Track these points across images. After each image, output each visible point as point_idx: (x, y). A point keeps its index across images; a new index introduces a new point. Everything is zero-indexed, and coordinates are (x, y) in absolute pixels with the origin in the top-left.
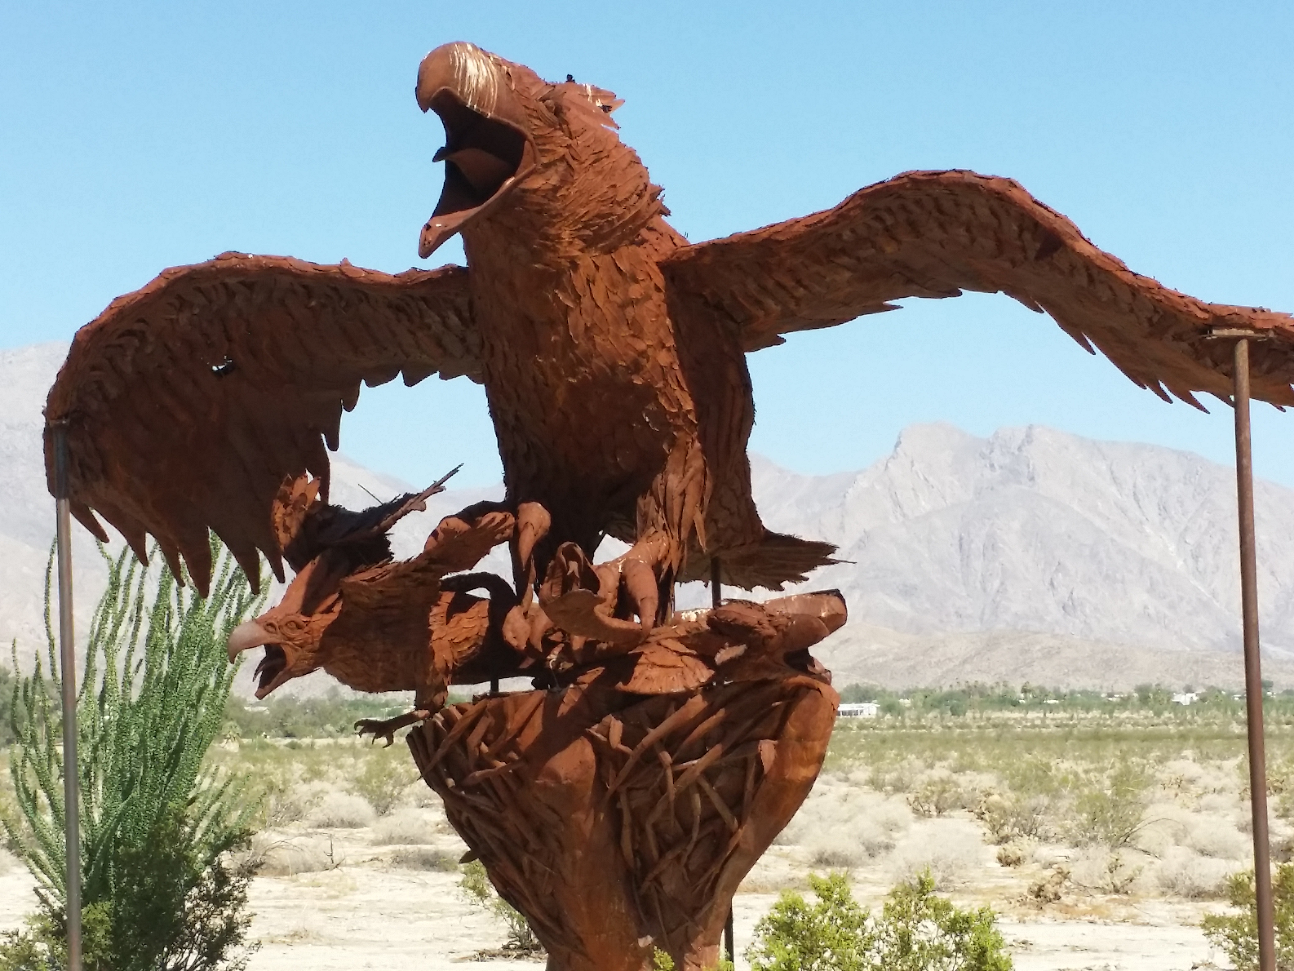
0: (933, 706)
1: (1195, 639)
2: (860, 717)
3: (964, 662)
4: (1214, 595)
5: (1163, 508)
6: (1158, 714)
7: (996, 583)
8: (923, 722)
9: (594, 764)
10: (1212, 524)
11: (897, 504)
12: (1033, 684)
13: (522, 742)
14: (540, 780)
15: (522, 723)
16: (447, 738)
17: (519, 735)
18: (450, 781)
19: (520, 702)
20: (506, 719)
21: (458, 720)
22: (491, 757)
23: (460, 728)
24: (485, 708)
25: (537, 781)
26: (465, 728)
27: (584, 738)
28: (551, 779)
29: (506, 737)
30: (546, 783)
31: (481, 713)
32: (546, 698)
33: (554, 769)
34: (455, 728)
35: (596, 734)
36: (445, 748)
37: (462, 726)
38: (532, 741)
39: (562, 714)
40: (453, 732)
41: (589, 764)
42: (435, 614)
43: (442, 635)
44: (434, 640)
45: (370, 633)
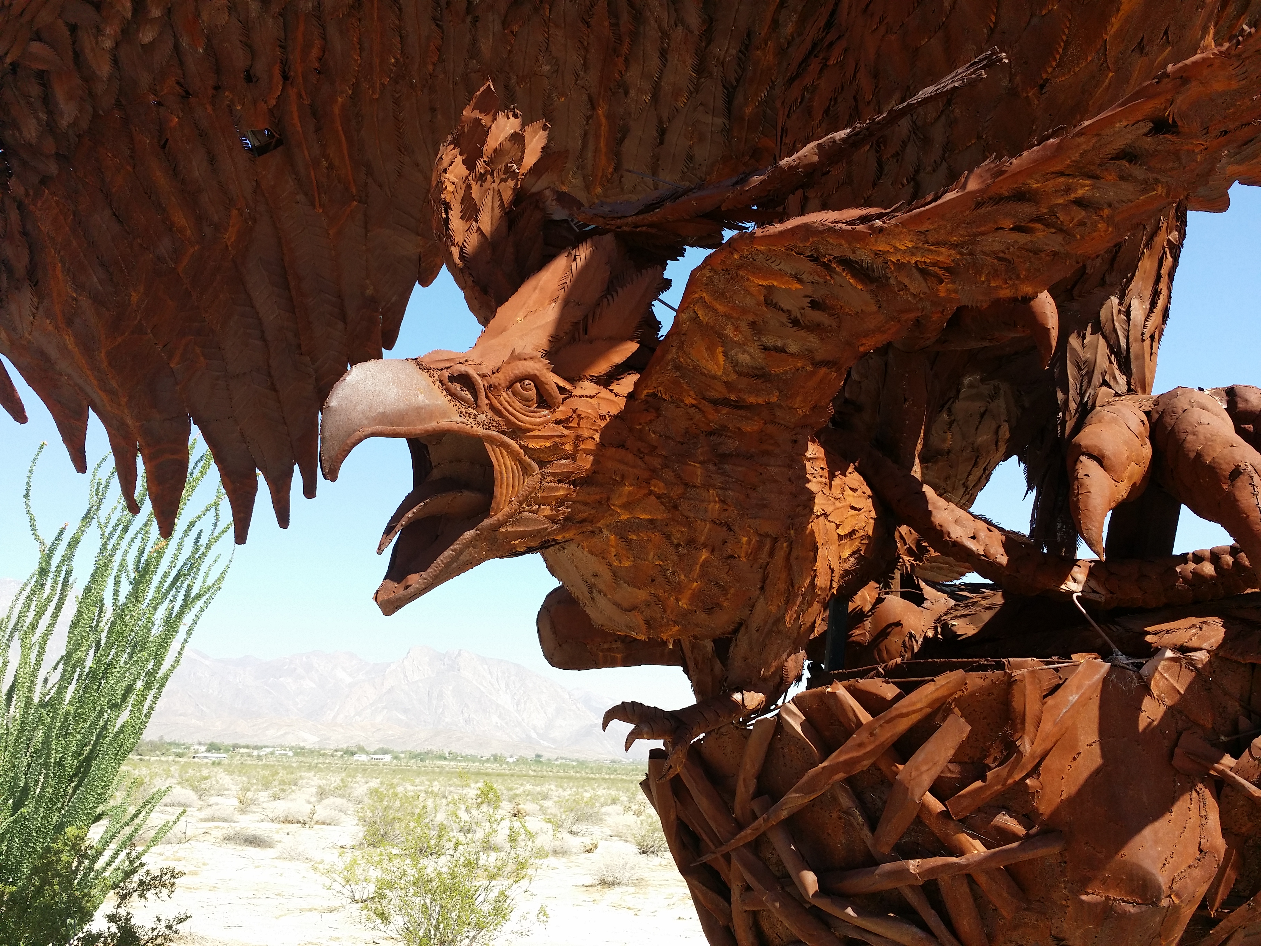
0: (413, 758)
1: (514, 737)
2: (383, 760)
3: (425, 741)
4: (523, 720)
5: (507, 685)
6: (501, 766)
7: (441, 710)
8: (409, 764)
10: (524, 692)
11: (406, 676)
12: (453, 751)
13: (1041, 789)
14: (1093, 894)
15: (1054, 740)
16: (823, 768)
17: (1034, 772)
18: (810, 879)
19: (1047, 685)
20: (1019, 726)
21: (864, 722)
22: (952, 825)
23: (877, 743)
24: (951, 695)
25: (1084, 897)
26: (890, 745)
27: (1204, 789)
28: (1127, 894)
29: (1010, 774)
30: (1111, 902)
31: (939, 709)
32: (1105, 681)
33: (1140, 867)
34: (858, 741)
35: (1238, 778)
36: (814, 791)
37: (882, 739)
38: (1074, 789)
39: (1150, 724)
40: (846, 753)
41: (1219, 856)
42: (811, 458)
43: (829, 510)
44: (818, 517)
45: (695, 466)
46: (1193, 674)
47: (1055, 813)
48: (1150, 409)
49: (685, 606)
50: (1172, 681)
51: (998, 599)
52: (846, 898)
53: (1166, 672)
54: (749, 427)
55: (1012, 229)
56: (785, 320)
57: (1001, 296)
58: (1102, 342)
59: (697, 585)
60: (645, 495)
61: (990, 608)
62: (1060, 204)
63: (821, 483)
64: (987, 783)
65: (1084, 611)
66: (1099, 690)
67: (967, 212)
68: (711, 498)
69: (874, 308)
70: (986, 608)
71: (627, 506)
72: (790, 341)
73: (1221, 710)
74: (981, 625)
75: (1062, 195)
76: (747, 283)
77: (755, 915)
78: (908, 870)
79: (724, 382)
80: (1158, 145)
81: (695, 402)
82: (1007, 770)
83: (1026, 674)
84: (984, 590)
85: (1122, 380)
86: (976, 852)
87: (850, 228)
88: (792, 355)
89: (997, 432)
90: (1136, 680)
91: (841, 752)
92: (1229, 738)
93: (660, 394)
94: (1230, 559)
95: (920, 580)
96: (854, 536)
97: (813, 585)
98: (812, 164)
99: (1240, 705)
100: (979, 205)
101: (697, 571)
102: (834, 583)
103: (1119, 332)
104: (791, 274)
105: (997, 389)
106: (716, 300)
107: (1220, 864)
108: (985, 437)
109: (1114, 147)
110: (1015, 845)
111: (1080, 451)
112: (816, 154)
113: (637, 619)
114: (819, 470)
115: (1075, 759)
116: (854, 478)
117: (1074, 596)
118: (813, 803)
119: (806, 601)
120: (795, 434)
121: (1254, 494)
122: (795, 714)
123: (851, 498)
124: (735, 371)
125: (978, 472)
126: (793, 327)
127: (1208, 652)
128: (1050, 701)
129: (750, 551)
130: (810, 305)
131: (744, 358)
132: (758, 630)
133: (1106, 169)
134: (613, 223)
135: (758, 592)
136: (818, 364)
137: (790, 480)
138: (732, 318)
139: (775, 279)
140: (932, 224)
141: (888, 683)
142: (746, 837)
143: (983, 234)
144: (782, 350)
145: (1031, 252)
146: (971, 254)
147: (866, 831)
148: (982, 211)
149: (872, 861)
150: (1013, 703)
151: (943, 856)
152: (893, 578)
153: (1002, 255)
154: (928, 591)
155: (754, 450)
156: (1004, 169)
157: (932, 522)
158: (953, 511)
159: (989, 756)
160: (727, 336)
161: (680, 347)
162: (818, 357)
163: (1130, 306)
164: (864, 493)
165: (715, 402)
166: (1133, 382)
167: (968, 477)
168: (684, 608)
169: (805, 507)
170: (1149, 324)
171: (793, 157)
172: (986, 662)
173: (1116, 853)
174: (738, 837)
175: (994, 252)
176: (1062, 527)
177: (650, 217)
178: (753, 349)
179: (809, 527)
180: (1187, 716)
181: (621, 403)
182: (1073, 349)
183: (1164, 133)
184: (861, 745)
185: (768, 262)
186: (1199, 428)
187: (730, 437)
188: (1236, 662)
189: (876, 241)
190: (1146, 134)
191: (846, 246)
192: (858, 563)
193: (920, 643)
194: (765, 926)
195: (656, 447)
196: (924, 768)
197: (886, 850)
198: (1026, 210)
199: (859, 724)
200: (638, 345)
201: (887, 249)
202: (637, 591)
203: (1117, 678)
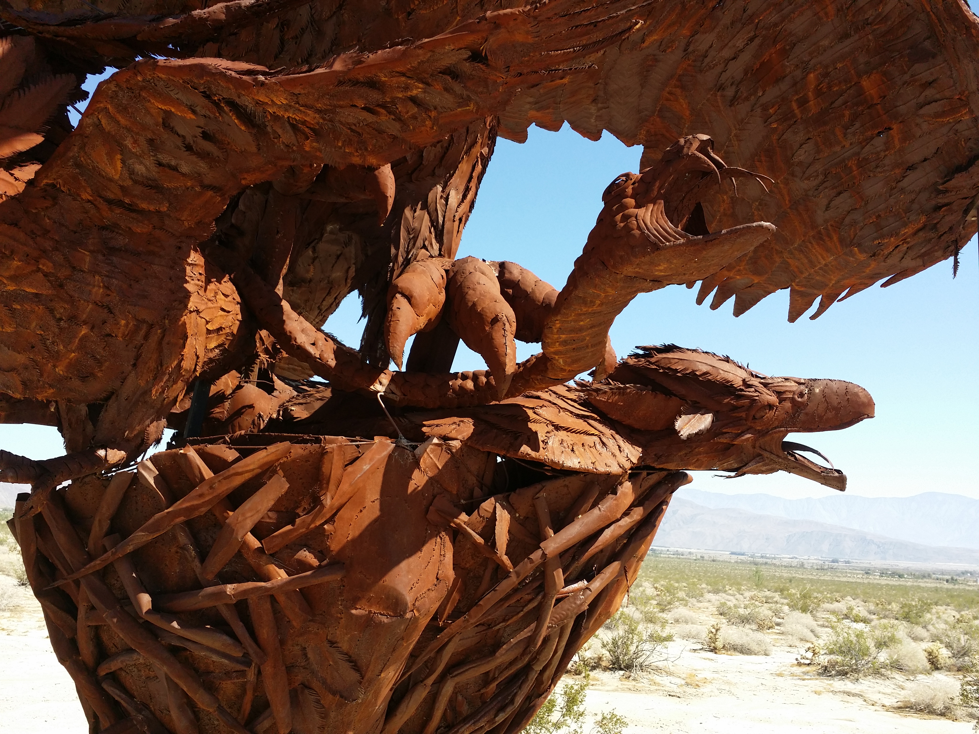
13: (335, 532)
14: (360, 609)
15: (349, 496)
16: (168, 513)
17: (331, 520)
18: (146, 600)
19: (349, 457)
20: (325, 485)
21: (207, 478)
22: (264, 557)
23: (215, 494)
24: (278, 460)
25: (354, 611)
26: (224, 496)
27: (445, 536)
28: (384, 609)
29: (313, 521)
30: (372, 615)
31: (267, 470)
32: (390, 456)
33: (395, 590)
34: (200, 492)
35: (468, 529)
36: (158, 530)
37: (219, 491)
38: (357, 533)
39: (416, 489)
40: (189, 501)
41: (449, 582)
42: (192, 264)
43: (201, 308)
44: (191, 312)
45: (84, 253)
46: (449, 456)
47: (342, 550)
48: (449, 268)
49: (61, 373)
50: (434, 460)
51: (328, 393)
52: (174, 615)
53: (432, 453)
54: (138, 229)
55: (362, 108)
56: (180, 144)
57: (353, 162)
58: (427, 216)
59: (75, 356)
60: (32, 271)
61: (321, 399)
62: (400, 98)
63: (198, 285)
64: (295, 527)
65: (384, 406)
66: (385, 463)
67: (331, 87)
68: (96, 283)
69: (254, 149)
70: (318, 399)
71: (14, 278)
72: (183, 163)
73: (464, 482)
74: (313, 411)
75: (402, 91)
76: (148, 104)
77: (97, 629)
78: (225, 592)
79: (120, 185)
80: (473, 70)
81: (92, 198)
82: (311, 517)
83: (335, 448)
84: (319, 386)
85: (436, 246)
86: (280, 578)
87: (238, 76)
88: (184, 175)
89: (347, 271)
90: (411, 457)
91: (184, 500)
92: (467, 502)
93: (58, 186)
94: (484, 380)
95: (273, 375)
96: (221, 333)
97: (179, 366)
98: (219, 21)
99: (477, 480)
100: (341, 83)
101: (76, 344)
102: (198, 367)
103: (439, 212)
104: (187, 105)
105: (350, 238)
106: (119, 113)
107: (449, 588)
108: (338, 274)
109: (443, 64)
110: (309, 573)
111: (396, 290)
112: (224, 13)
113: (15, 379)
114: (197, 275)
115: (361, 511)
116: (227, 286)
117: (379, 394)
118: (156, 540)
119: (172, 379)
120: (180, 242)
121: (504, 336)
122: (150, 470)
123: (222, 301)
124: (131, 179)
125: (330, 300)
126: (186, 151)
127: (461, 441)
128: (350, 469)
129: (127, 333)
130: (201, 135)
131: (140, 169)
132: (127, 399)
133: (436, 80)
134: (35, 27)
135: (130, 368)
136: (206, 187)
137: (170, 279)
138: (132, 131)
139: (173, 107)
140: (304, 89)
141: (231, 448)
142: (94, 566)
143: (341, 107)
144: (175, 169)
145: (376, 131)
146: (331, 121)
147: (197, 563)
148: (342, 88)
149: (199, 586)
150: (323, 469)
151: (254, 581)
152: (252, 371)
153: (354, 127)
154: (278, 383)
155: (141, 249)
156: (363, 59)
157: (284, 329)
158: (301, 322)
159: (300, 507)
160: (126, 146)
161: (83, 147)
162: (207, 182)
163: (449, 195)
164: (234, 299)
165: (110, 202)
166: (443, 250)
167: (322, 302)
168: (60, 375)
169: (181, 302)
170: (460, 210)
171: (204, 11)
172: (308, 438)
173: (380, 579)
174: (88, 566)
175: (348, 123)
176: (382, 347)
177: (71, 31)
178: (149, 162)
179: (182, 319)
180: (441, 485)
181: (21, 187)
182: (406, 218)
183: (478, 62)
184: (201, 496)
185: (168, 89)
186: (478, 286)
187: (121, 234)
188: (479, 450)
189: (258, 92)
190: (466, 60)
191: (233, 91)
192: (221, 355)
193: (266, 422)
194: (105, 637)
195: (49, 231)
196: (249, 514)
197: (210, 577)
198: (375, 96)
199: (202, 479)
200: (43, 139)
201: (266, 101)
202: (17, 355)
203: (398, 455)
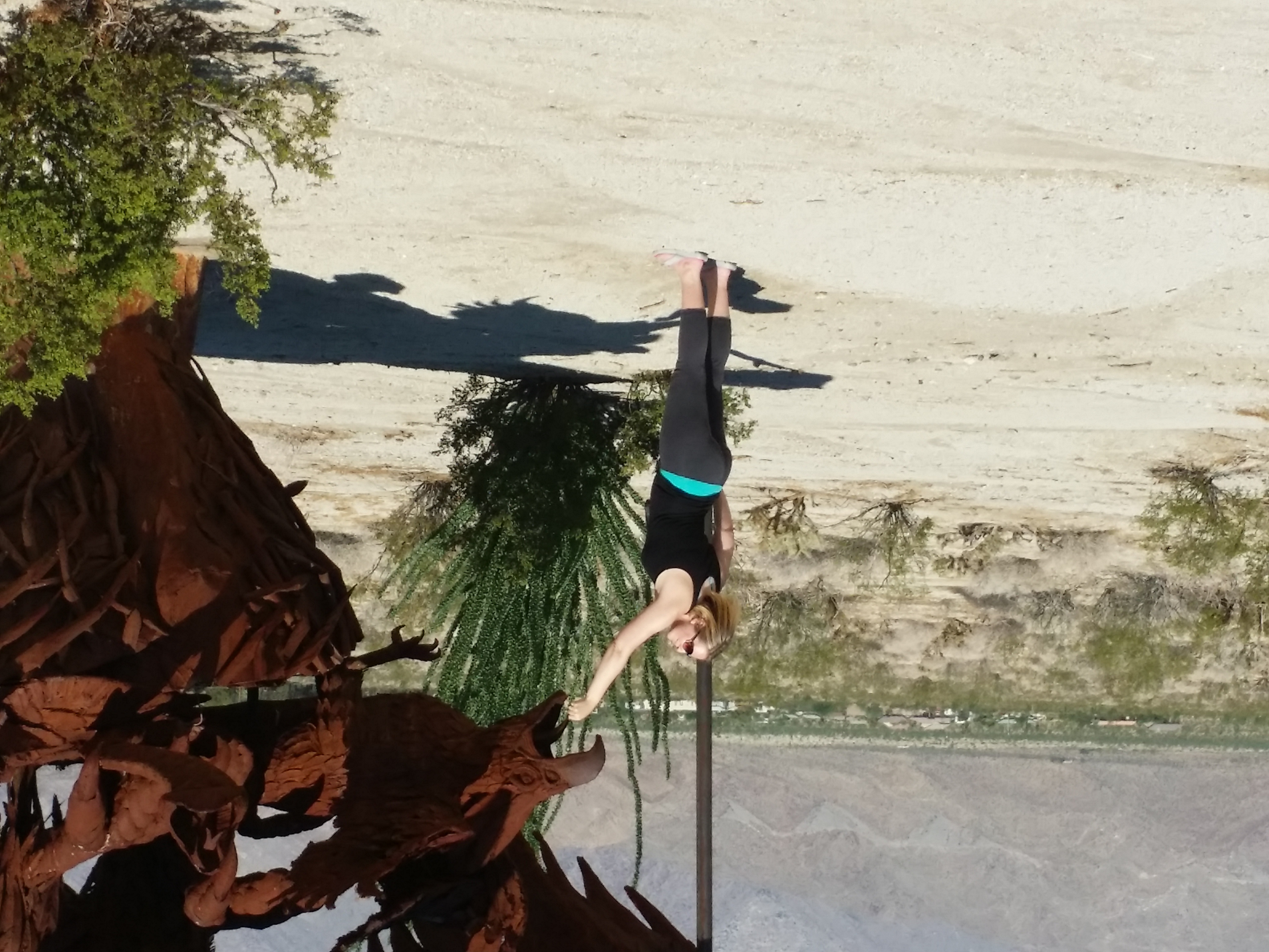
9: (158, 591)
13: (246, 625)
14: (226, 575)
22: (280, 608)
27: (168, 623)
28: (215, 575)
30: (219, 571)
33: (209, 587)
35: (154, 629)
38: (232, 624)
39: (195, 655)
47: (239, 614)
151: (285, 593)
180: (176, 660)
